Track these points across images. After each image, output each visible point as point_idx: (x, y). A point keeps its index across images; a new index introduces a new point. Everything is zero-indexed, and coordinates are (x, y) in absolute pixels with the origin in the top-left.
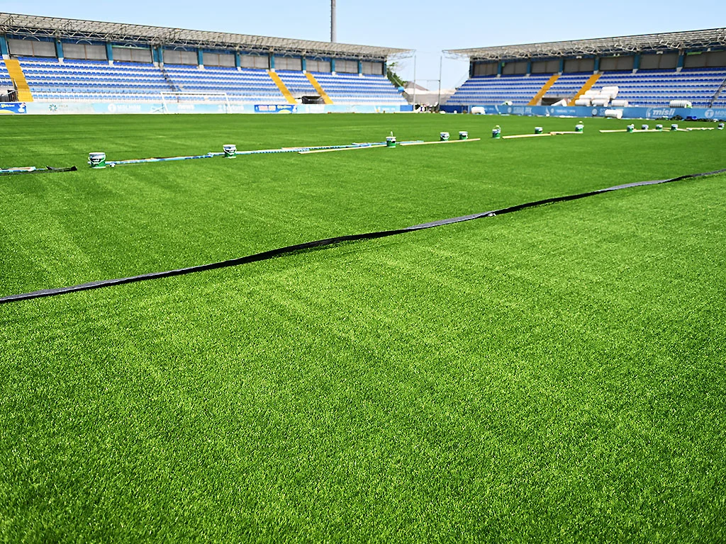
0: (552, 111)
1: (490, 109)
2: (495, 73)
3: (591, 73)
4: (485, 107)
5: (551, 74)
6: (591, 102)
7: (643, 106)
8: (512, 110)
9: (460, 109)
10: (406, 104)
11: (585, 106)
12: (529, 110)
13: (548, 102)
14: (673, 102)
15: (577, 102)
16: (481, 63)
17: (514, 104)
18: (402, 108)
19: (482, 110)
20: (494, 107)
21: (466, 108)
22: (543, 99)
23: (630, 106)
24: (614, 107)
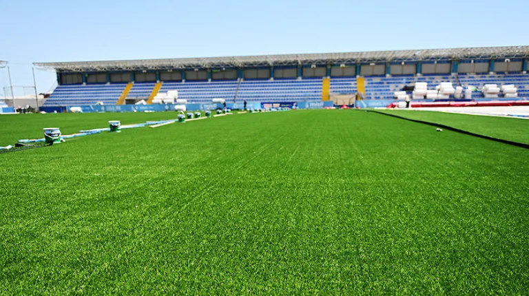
0: (137, 108)
1: (87, 108)
2: (81, 81)
3: (155, 82)
4: (81, 107)
5: (127, 82)
6: (163, 102)
7: (197, 103)
8: (105, 108)
9: (60, 109)
10: (6, 106)
11: (159, 104)
12: (119, 108)
13: (131, 102)
14: (214, 100)
15: (153, 101)
16: (66, 74)
17: (106, 104)
18: (4, 110)
19: (79, 109)
20: (89, 106)
21: (65, 108)
22: (127, 100)
23: (189, 103)
24: (179, 104)
